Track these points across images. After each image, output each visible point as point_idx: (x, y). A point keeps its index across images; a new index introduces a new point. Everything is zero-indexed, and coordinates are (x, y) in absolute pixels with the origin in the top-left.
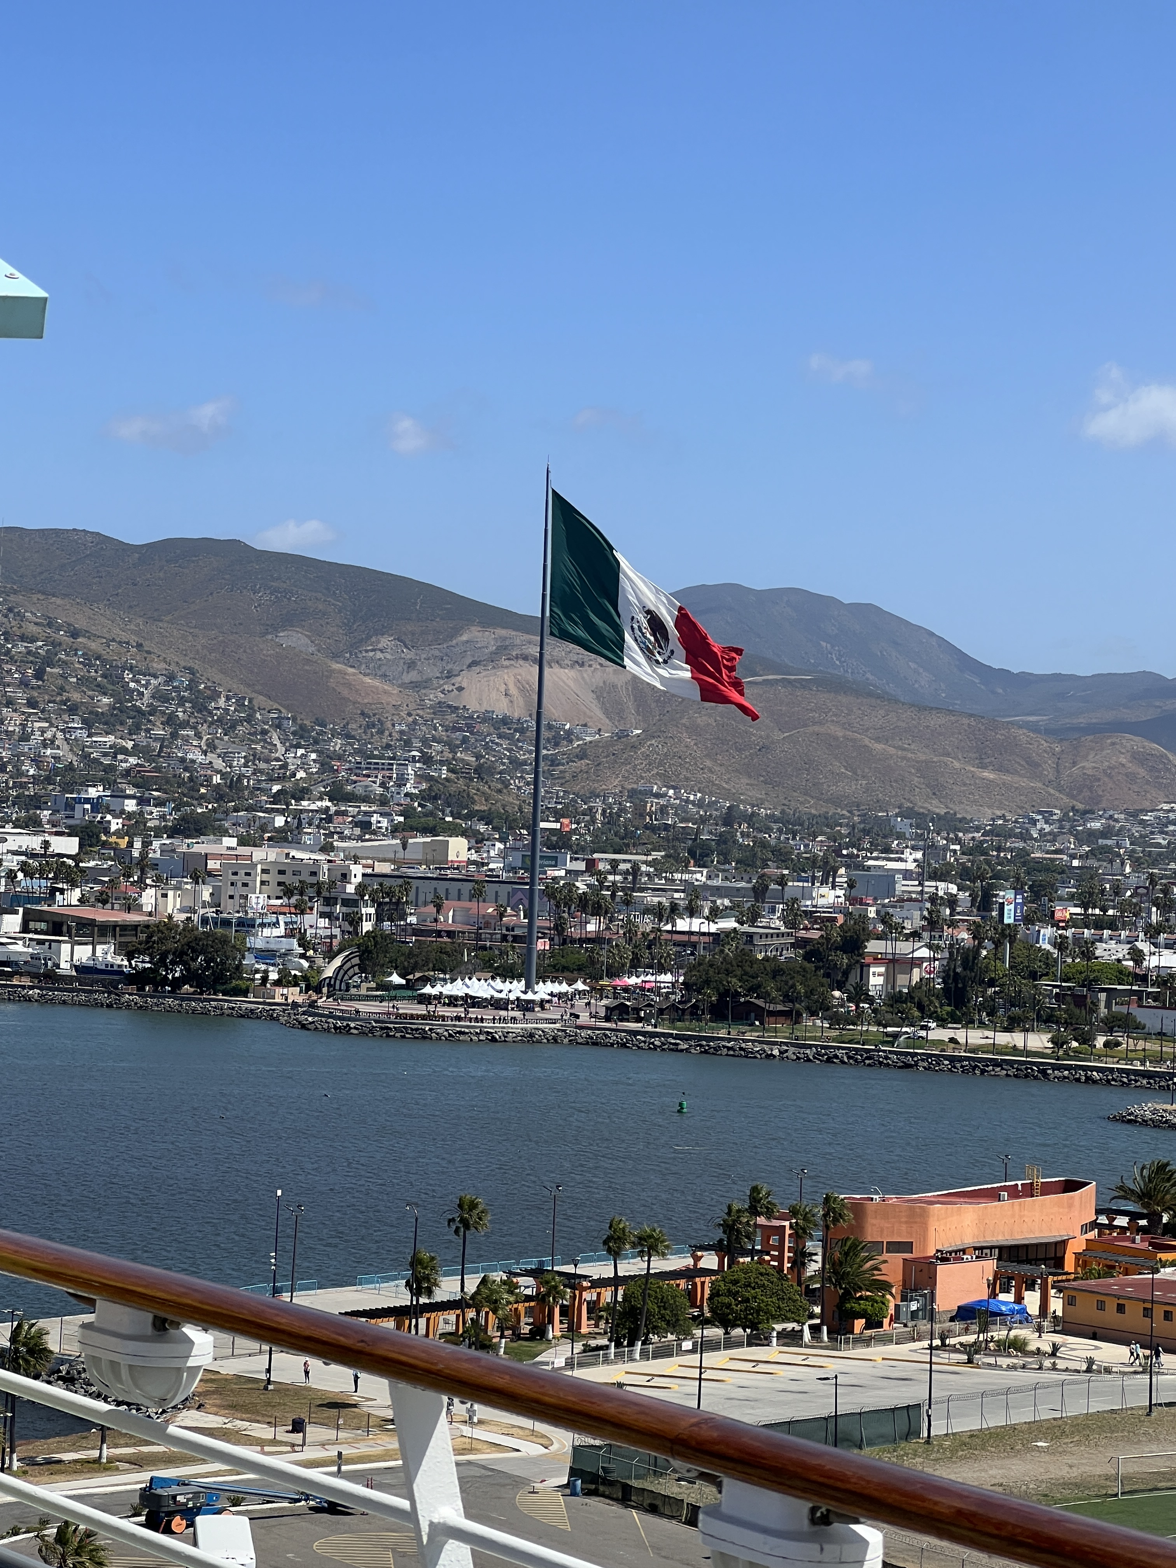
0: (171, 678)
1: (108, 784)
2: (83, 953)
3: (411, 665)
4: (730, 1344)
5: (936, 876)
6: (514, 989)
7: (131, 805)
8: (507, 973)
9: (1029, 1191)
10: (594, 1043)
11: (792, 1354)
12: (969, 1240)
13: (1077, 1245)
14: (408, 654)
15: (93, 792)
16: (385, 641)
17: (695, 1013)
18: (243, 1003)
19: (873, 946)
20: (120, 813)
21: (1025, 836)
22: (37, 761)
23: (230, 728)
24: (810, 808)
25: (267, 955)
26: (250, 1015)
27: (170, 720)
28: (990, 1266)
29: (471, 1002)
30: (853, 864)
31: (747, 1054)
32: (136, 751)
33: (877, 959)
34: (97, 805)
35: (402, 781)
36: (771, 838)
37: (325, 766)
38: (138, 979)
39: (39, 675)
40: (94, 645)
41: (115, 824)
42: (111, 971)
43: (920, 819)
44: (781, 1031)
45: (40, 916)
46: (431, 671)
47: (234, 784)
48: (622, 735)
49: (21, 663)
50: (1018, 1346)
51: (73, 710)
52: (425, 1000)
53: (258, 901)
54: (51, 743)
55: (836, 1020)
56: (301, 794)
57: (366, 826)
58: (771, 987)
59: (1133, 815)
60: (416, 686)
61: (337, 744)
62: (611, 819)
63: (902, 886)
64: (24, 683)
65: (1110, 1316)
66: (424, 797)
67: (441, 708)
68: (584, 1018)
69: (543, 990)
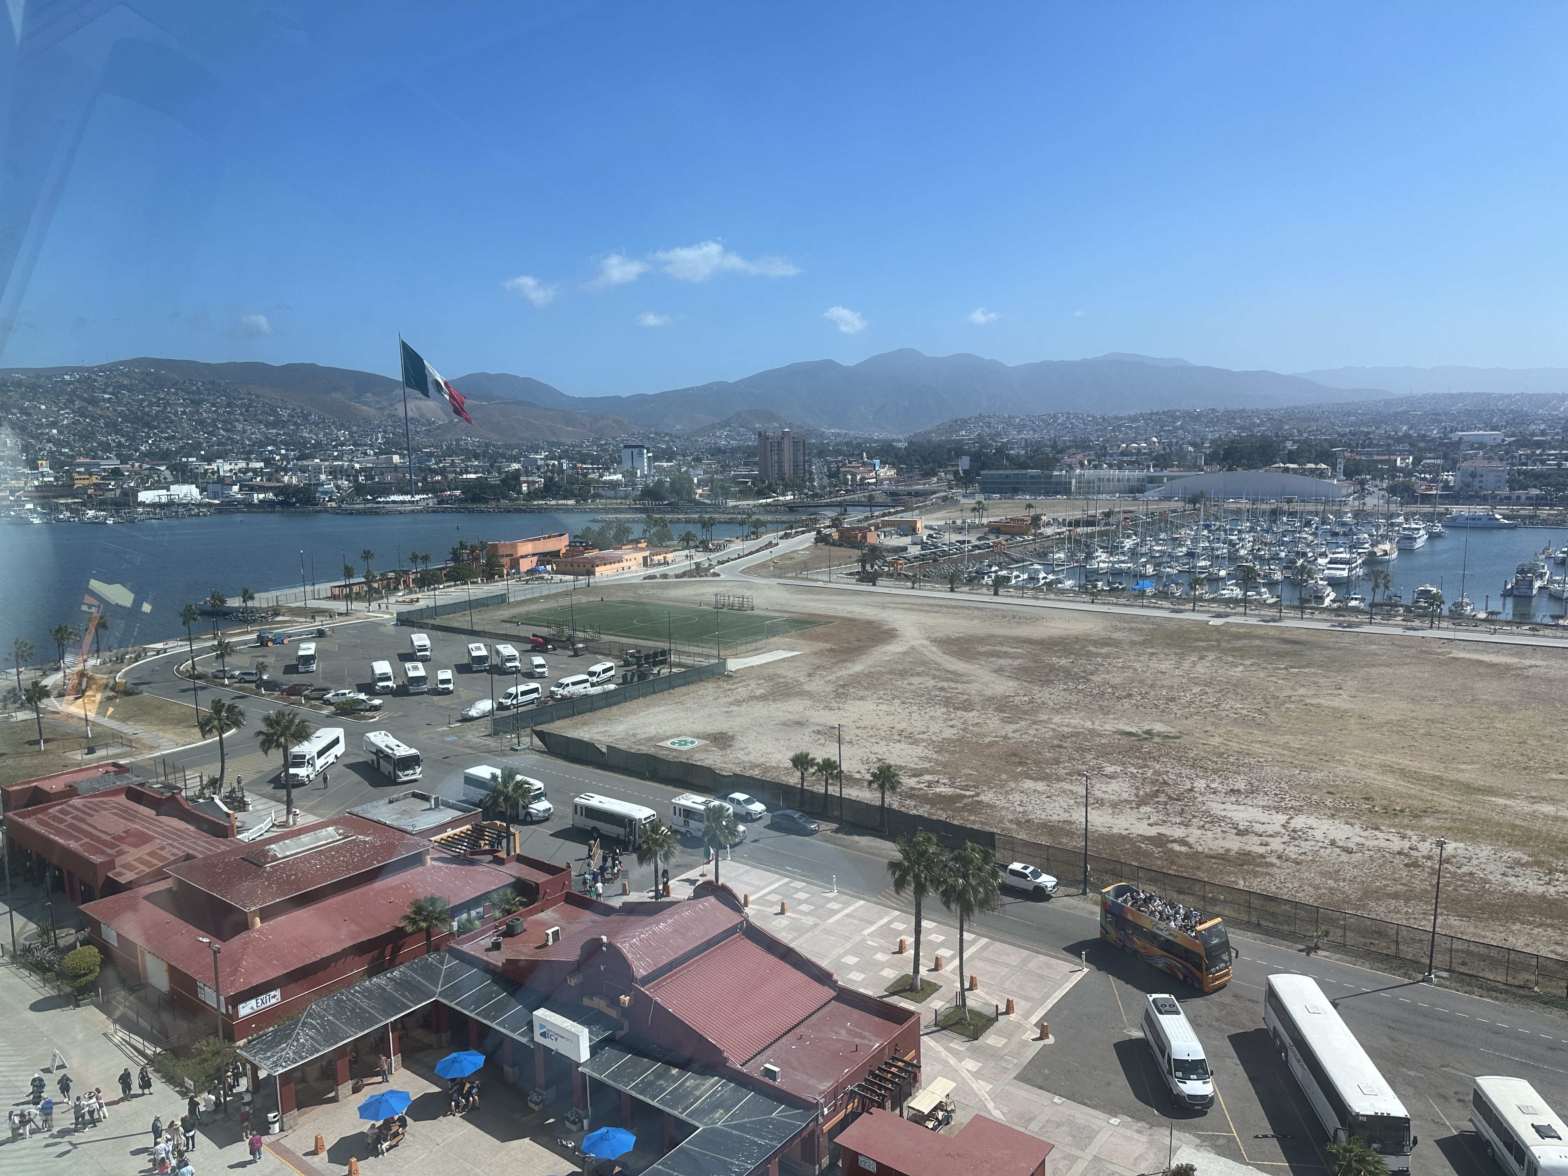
0: (294, 410)
1: (274, 445)
2: (261, 496)
3: (378, 402)
4: (455, 585)
5: (552, 459)
6: (408, 498)
7: (283, 452)
8: (406, 493)
9: (549, 537)
10: (433, 512)
11: (474, 586)
12: (530, 552)
13: (564, 551)
14: (377, 399)
15: (270, 448)
16: (368, 395)
17: (466, 500)
18: (318, 508)
19: (523, 479)
20: (280, 454)
21: (582, 446)
22: (249, 440)
23: (317, 425)
24: (515, 441)
25: (325, 493)
26: (319, 511)
27: (295, 424)
28: (536, 558)
29: (394, 502)
30: (526, 457)
31: (482, 512)
32: (284, 434)
33: (525, 482)
34: (271, 452)
35: (377, 439)
36: (500, 451)
37: (351, 435)
38: (280, 503)
39: (247, 411)
40: (266, 400)
41: (278, 458)
42: (271, 501)
43: (549, 443)
44: (493, 504)
45: (246, 486)
46: (386, 404)
47: (319, 443)
48: (452, 421)
49: (240, 407)
50: (542, 578)
51: (260, 422)
52: (379, 502)
53: (323, 477)
54: (254, 433)
55: (510, 500)
56: (342, 445)
57: (365, 454)
58: (488, 491)
59: (614, 439)
60: (380, 409)
61: (355, 429)
62: (448, 447)
63: (540, 462)
64: (242, 414)
65: (569, 568)
66: (384, 444)
67: (390, 416)
68: (431, 505)
69: (417, 497)
